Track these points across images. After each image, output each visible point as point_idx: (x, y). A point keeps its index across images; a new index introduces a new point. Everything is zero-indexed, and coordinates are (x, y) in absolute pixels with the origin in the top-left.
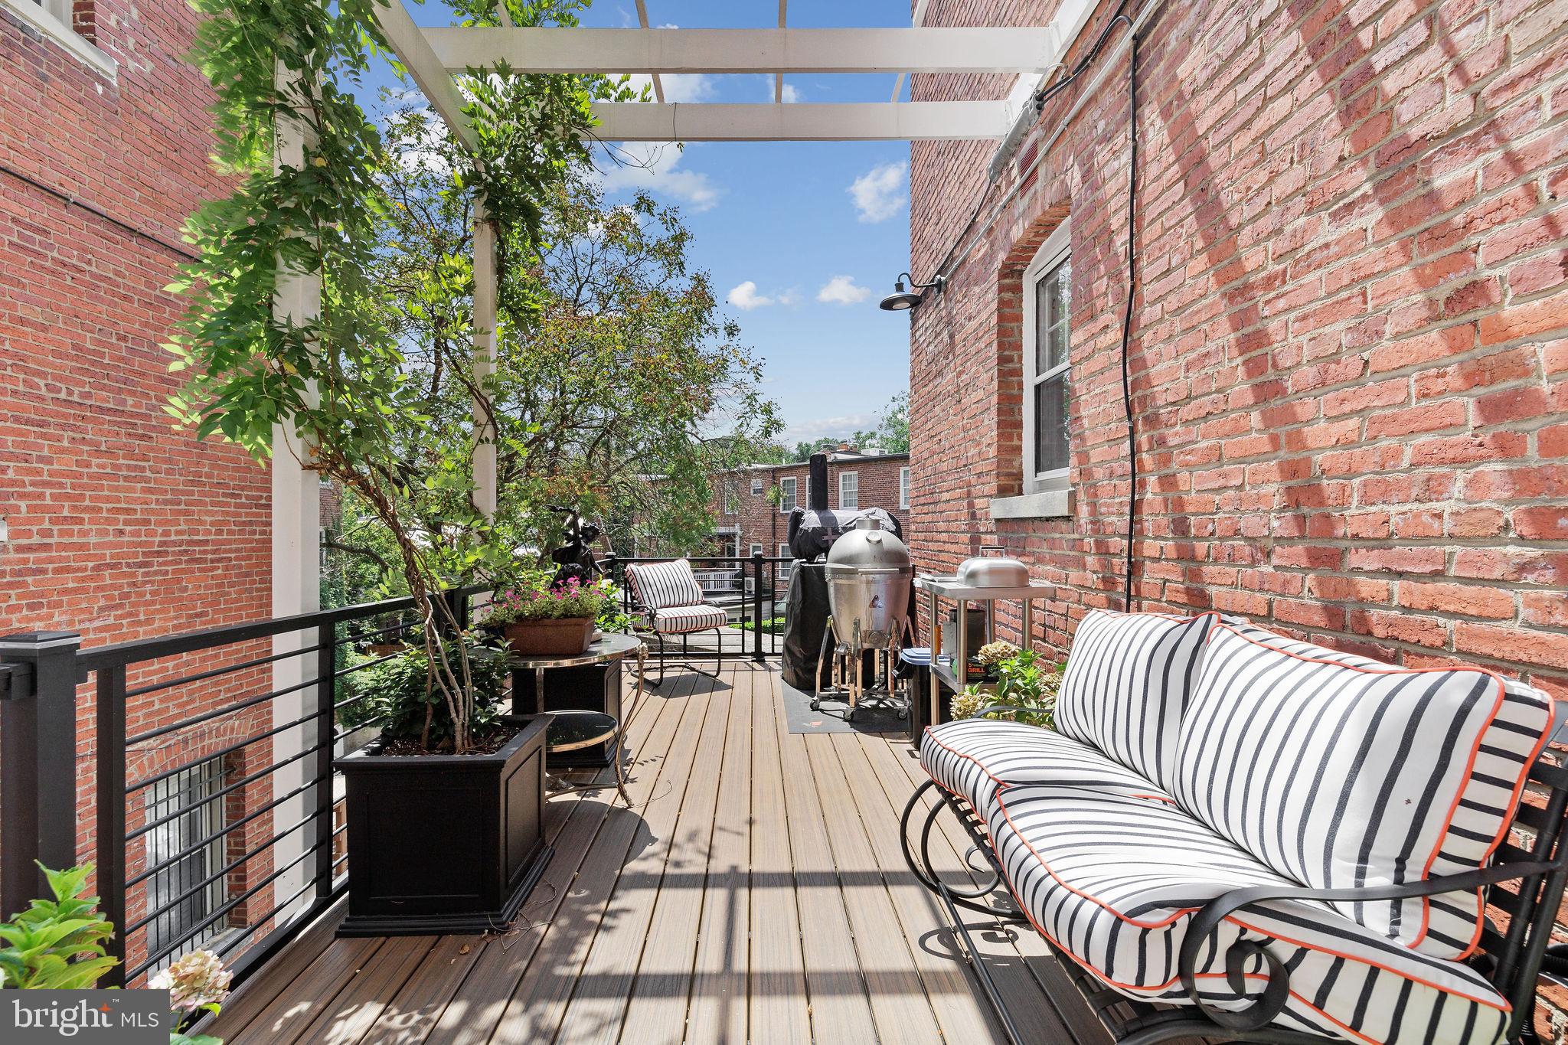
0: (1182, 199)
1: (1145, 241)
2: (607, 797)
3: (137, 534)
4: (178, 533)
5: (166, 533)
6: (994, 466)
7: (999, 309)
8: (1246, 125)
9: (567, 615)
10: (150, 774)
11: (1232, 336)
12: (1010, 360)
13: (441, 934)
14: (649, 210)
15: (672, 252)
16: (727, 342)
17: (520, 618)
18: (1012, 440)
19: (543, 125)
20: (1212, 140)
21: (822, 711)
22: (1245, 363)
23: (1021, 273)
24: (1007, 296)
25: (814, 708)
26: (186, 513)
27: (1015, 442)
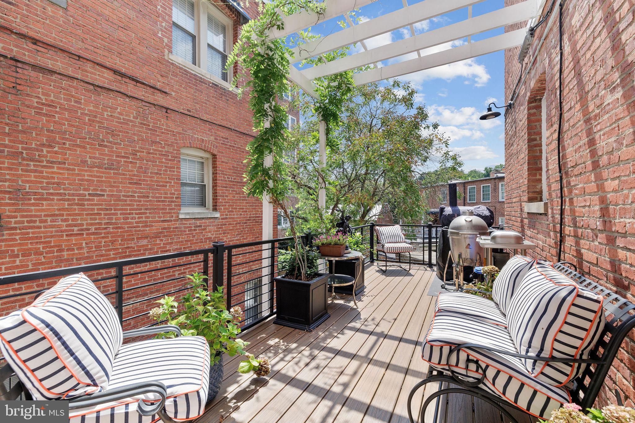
0: (574, 77)
1: (565, 94)
2: (352, 304)
3: (244, 215)
4: (253, 214)
5: (250, 214)
6: (526, 189)
7: (528, 118)
8: (589, 49)
9: (336, 244)
10: (246, 280)
11: (586, 140)
12: (535, 140)
13: (296, 328)
14: (398, 85)
15: (407, 101)
16: (432, 132)
17: (323, 244)
18: (536, 176)
19: (339, 87)
20: (582, 52)
21: (446, 289)
22: (590, 151)
23: (540, 100)
24: (532, 111)
25: (443, 287)
26: (255, 209)
27: (538, 177)
